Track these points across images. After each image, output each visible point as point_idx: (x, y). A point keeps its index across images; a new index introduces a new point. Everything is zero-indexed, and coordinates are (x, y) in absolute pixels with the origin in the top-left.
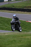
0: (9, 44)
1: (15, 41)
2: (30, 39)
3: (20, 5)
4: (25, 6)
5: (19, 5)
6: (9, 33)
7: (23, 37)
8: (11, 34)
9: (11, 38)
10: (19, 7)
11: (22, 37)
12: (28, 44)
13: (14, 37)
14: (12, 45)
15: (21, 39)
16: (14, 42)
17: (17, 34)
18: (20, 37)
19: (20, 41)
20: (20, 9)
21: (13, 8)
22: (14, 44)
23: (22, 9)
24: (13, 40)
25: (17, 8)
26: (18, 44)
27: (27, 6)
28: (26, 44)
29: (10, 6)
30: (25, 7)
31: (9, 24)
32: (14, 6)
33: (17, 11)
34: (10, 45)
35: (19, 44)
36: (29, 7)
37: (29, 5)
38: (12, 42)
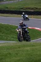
0: (3, 58)
1: (10, 54)
2: (29, 51)
3: (16, 6)
4: (22, 7)
5: (14, 6)
6: (2, 43)
7: (21, 49)
8: (5, 45)
9: (5, 50)
10: (14, 9)
11: (19, 48)
12: (27, 58)
13: (8, 49)
14: (6, 59)
15: (19, 51)
16: (9, 56)
17: (13, 45)
18: (17, 49)
19: (17, 54)
20: (15, 11)
21: (7, 10)
22: (9, 58)
23: (18, 11)
24: (7, 53)
25: (11, 10)
26: (14, 58)
27: (25, 7)
28: (25, 58)
29: (3, 7)
30: (22, 9)
31: (1, 32)
32: (7, 8)
33: (11, 14)
34: (4, 61)
35: (16, 58)
36: (27, 8)
37: (27, 6)
38: (6, 55)
